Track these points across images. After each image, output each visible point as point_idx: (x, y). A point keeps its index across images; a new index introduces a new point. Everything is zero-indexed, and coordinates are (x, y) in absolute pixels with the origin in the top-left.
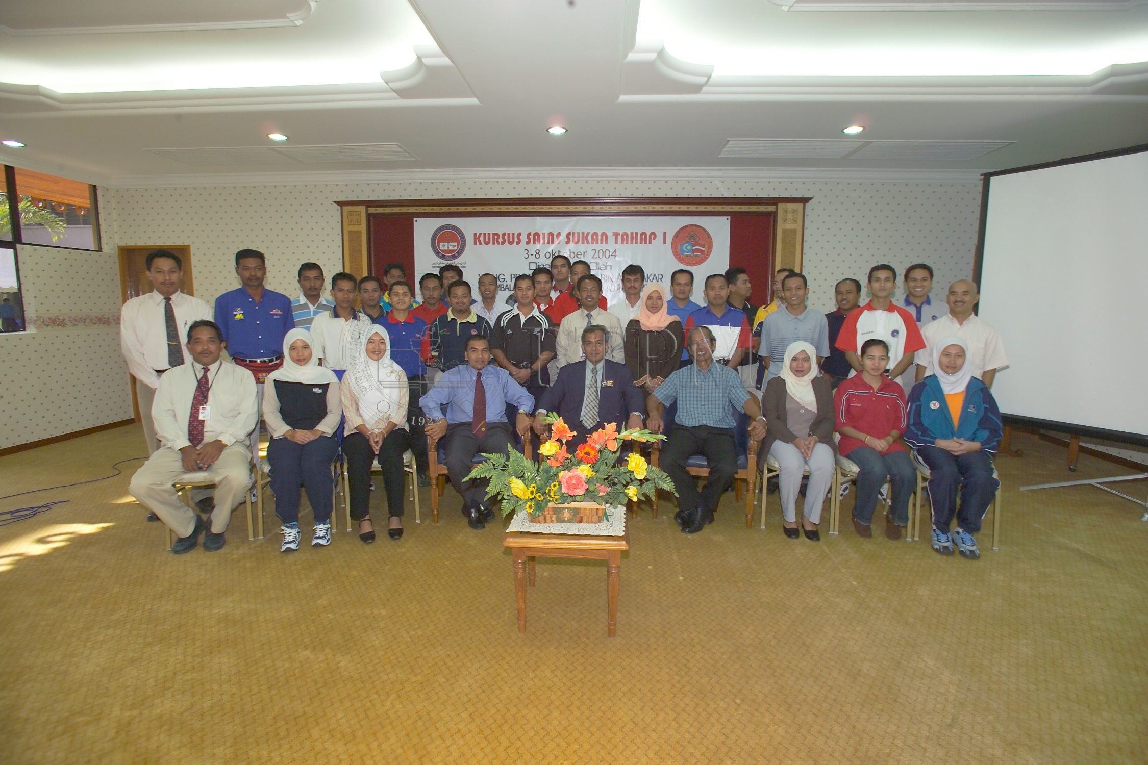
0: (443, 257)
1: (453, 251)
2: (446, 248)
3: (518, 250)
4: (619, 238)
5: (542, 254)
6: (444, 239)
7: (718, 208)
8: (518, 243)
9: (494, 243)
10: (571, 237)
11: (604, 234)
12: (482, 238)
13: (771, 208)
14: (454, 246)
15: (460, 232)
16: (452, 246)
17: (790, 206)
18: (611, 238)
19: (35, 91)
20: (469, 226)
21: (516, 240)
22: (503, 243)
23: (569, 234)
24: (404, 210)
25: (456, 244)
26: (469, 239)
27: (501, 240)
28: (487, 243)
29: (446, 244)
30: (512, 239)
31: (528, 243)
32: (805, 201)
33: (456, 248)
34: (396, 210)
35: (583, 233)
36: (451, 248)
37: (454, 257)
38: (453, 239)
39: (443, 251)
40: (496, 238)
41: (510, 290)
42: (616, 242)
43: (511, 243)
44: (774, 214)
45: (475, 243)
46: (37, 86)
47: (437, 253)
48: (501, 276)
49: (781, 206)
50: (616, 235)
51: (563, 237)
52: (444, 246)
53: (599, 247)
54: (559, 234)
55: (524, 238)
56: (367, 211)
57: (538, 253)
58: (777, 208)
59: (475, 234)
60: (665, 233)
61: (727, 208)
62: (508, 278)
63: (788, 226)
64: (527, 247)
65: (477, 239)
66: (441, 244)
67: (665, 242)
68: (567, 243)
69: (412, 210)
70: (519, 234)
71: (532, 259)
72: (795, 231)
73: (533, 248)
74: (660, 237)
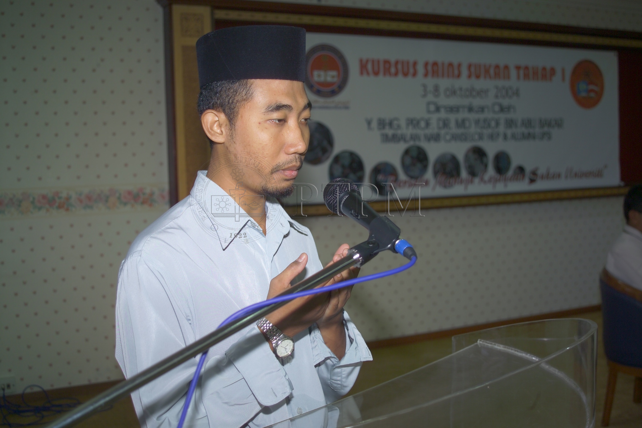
0: (318, 93)
1: (334, 84)
2: (322, 79)
3: (414, 84)
4: (522, 72)
5: (442, 90)
6: (318, 67)
7: (607, 41)
8: (414, 74)
9: (385, 74)
10: (473, 69)
11: (506, 67)
12: (369, 66)
14: (333, 77)
15: (341, 57)
16: (330, 76)
18: (513, 73)
20: (352, 48)
21: (411, 71)
22: (396, 74)
23: (470, 66)
25: (334, 73)
26: (353, 66)
27: (393, 70)
28: (376, 73)
29: (322, 73)
30: (406, 69)
31: (425, 75)
33: (336, 79)
35: (485, 66)
36: (329, 79)
37: (333, 93)
38: (332, 66)
39: (319, 83)
40: (386, 67)
41: (405, 141)
42: (518, 78)
43: (406, 74)
45: (361, 74)
47: (310, 87)
48: (395, 122)
50: (518, 68)
51: (464, 69)
52: (319, 76)
53: (500, 83)
54: (461, 65)
55: (421, 69)
56: (212, 14)
57: (437, 89)
59: (361, 60)
60: (563, 69)
61: (614, 42)
62: (403, 124)
64: (425, 81)
65: (363, 67)
66: (316, 73)
67: (563, 79)
68: (468, 76)
70: (415, 63)
71: (431, 97)
73: (431, 82)
74: (559, 73)
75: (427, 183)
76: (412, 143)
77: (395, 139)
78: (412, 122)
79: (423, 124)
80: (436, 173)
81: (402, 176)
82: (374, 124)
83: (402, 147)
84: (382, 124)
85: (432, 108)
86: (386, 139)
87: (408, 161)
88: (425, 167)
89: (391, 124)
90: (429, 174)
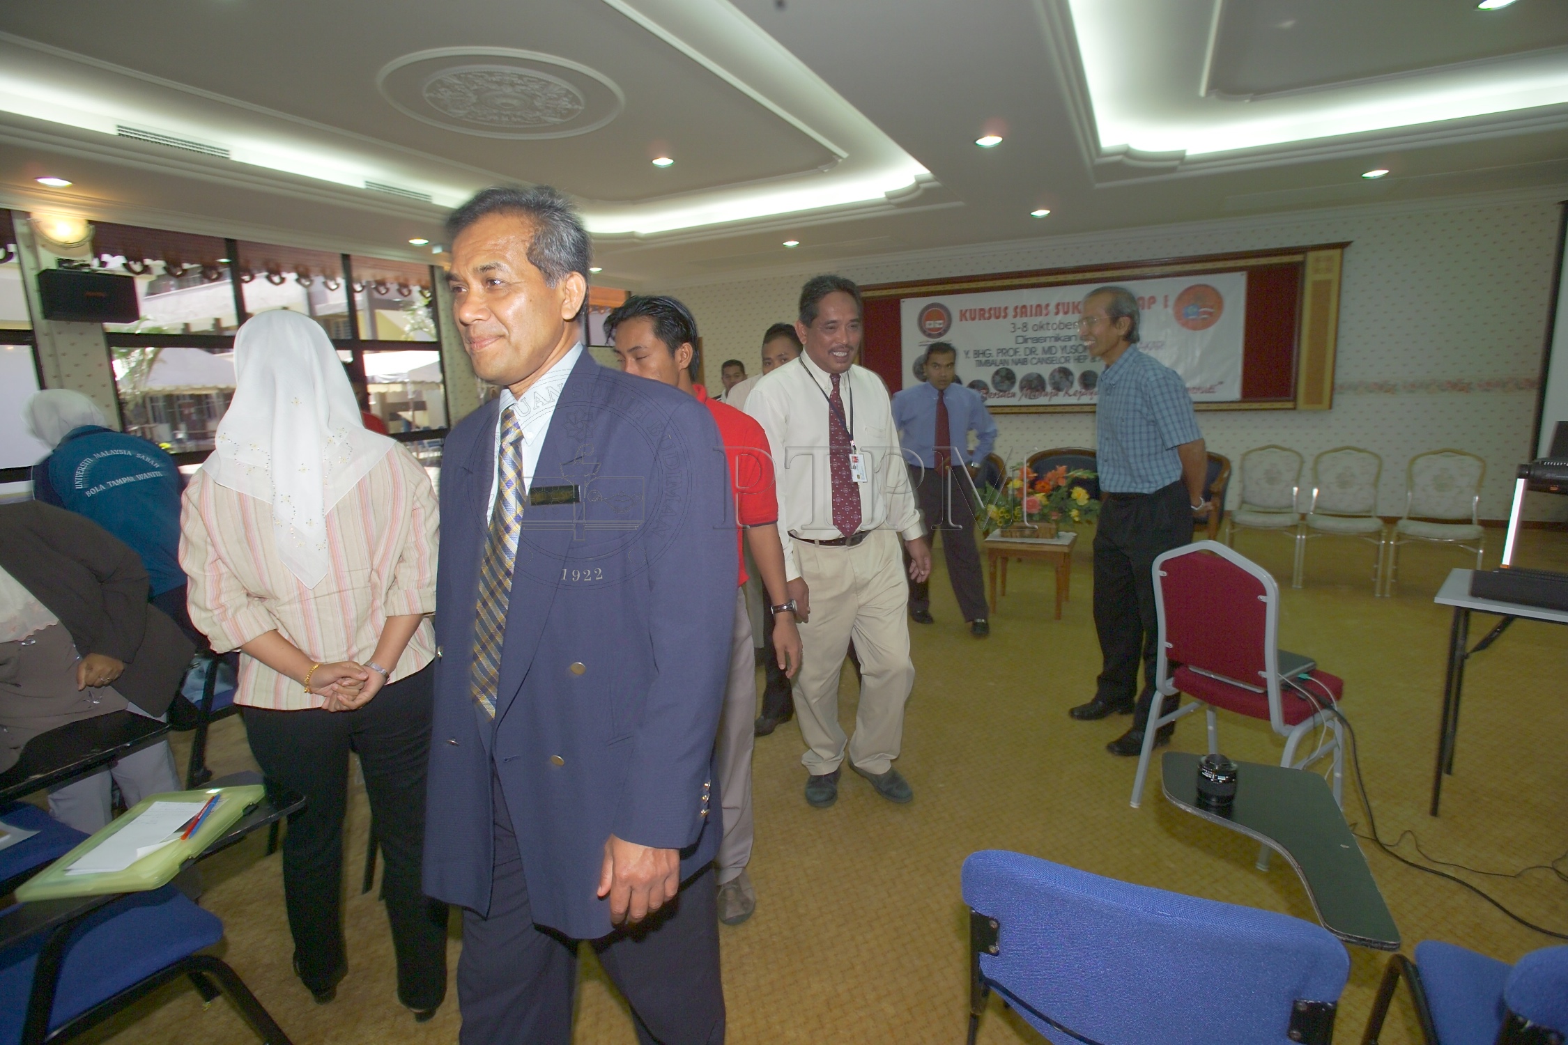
0: (929, 336)
1: (939, 329)
2: (932, 326)
3: (1005, 324)
5: (1030, 327)
6: (929, 318)
7: (1230, 264)
8: (1005, 317)
9: (980, 319)
10: (1060, 307)
12: (968, 315)
13: (1298, 258)
14: (940, 324)
15: (947, 310)
16: (938, 324)
17: (1324, 254)
19: (631, 236)
20: (954, 303)
22: (989, 318)
23: (1058, 305)
24: (893, 292)
25: (941, 322)
26: (955, 316)
27: (987, 315)
28: (973, 319)
29: (932, 322)
30: (999, 313)
31: (1015, 316)
32: (1343, 246)
33: (941, 326)
34: (885, 293)
35: (1074, 303)
36: (938, 326)
37: (940, 335)
38: (939, 317)
39: (930, 329)
40: (982, 314)
41: (996, 365)
43: (998, 318)
44: (1302, 264)
45: (961, 320)
46: (633, 232)
47: (924, 332)
48: (988, 352)
49: (1311, 256)
51: (1052, 308)
54: (1047, 305)
55: (1011, 312)
57: (1025, 326)
58: (1305, 258)
59: (961, 311)
60: (1166, 297)
61: (1241, 263)
62: (994, 353)
63: (1321, 277)
64: (1015, 320)
65: (963, 315)
66: (928, 322)
67: (1166, 306)
68: (1057, 313)
69: (900, 291)
70: (1006, 308)
71: (1019, 332)
72: (1328, 283)
73: (1020, 321)
74: (1160, 300)
75: (1014, 395)
76: (1001, 366)
77: (988, 363)
78: (1001, 351)
79: (1011, 352)
80: (1022, 388)
81: (992, 390)
82: (971, 354)
83: (993, 369)
84: (977, 353)
85: (1020, 340)
86: (980, 364)
87: (998, 379)
88: (1013, 383)
89: (984, 353)
90: (1016, 389)
